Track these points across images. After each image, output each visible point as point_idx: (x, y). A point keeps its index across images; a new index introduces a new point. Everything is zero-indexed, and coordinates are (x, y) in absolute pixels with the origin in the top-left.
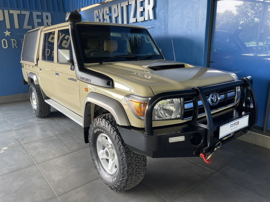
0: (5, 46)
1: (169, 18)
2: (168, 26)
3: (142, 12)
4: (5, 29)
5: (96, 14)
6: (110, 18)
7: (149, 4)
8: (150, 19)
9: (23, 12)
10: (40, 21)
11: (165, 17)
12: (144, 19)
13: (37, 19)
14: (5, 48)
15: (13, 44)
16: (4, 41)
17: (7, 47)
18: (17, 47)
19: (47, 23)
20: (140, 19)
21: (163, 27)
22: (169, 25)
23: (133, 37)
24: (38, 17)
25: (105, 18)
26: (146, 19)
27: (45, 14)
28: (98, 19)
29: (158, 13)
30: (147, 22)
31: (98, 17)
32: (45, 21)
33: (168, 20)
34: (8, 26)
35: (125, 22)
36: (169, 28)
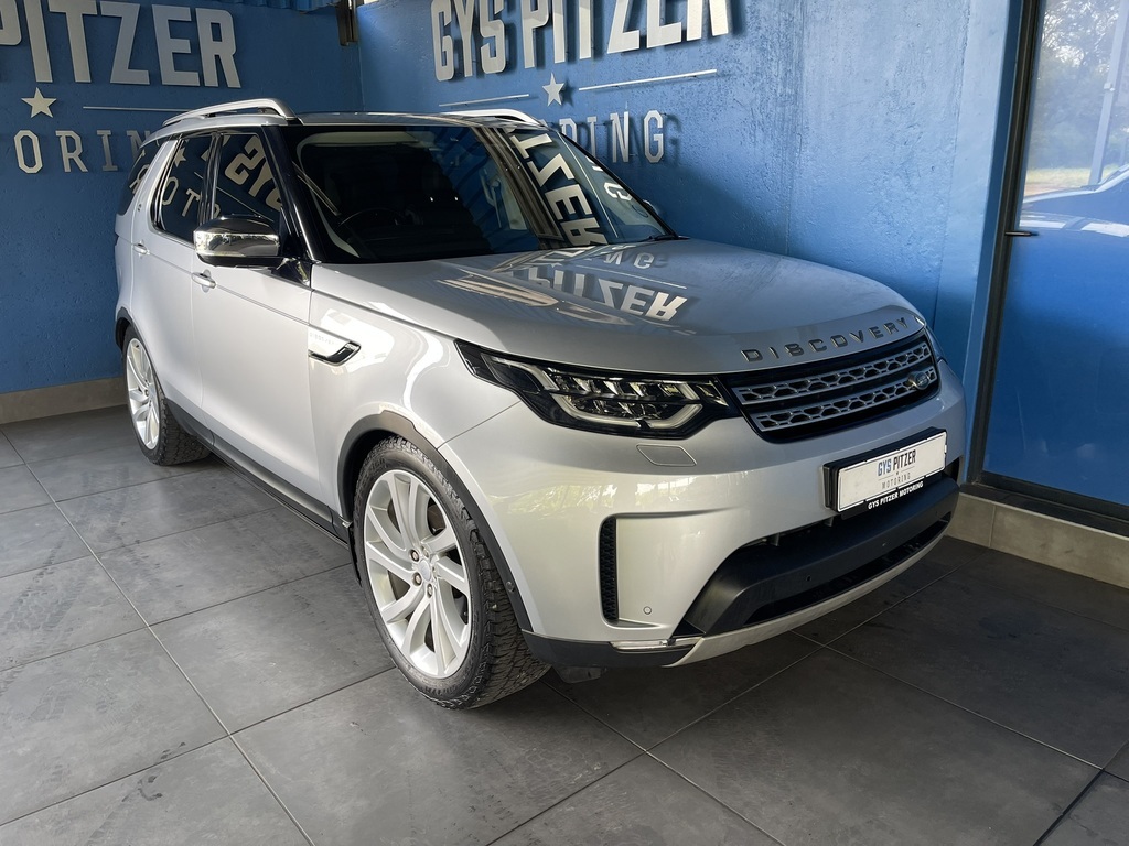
0: (30, 162)
1: (811, 27)
2: (800, 67)
4: (31, 87)
5: (442, 15)
6: (511, 32)
8: (714, 34)
9: (109, 9)
10: (184, 46)
11: (789, 23)
12: (684, 33)
13: (173, 36)
14: (29, 170)
15: (66, 156)
16: (26, 141)
17: (39, 165)
18: (84, 169)
19: (217, 57)
20: (661, 35)
21: (776, 70)
22: (809, 65)
23: (621, 118)
24: (177, 28)
25: (485, 31)
26: (695, 33)
27: (206, 17)
28: (448, 41)
29: (750, 8)
30: (693, 49)
31: (446, 30)
32: (208, 48)
33: (801, 37)
34: (43, 73)
35: (585, 50)
36: (805, 74)
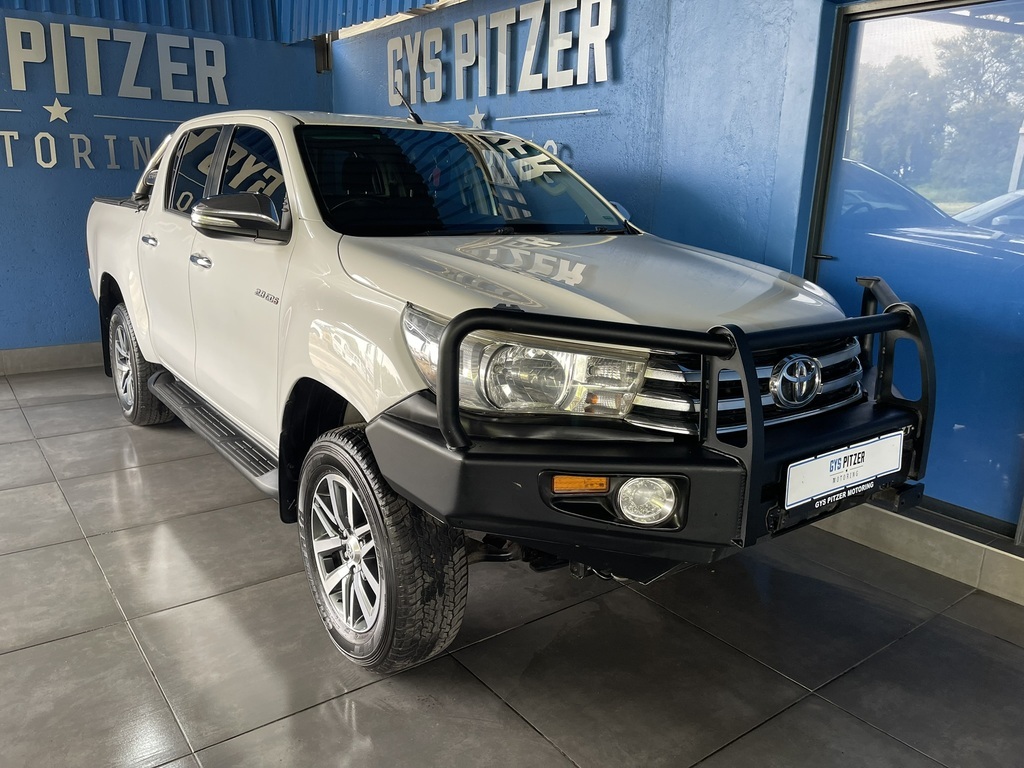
0: (47, 159)
1: (669, 80)
2: (663, 112)
3: (567, 52)
4: (51, 97)
5: (395, 52)
6: (447, 68)
7: (596, 21)
8: (597, 81)
9: (121, 35)
10: (182, 69)
11: (654, 75)
12: (575, 78)
13: (172, 61)
15: (77, 154)
16: (44, 141)
17: (54, 161)
18: (92, 166)
19: (210, 79)
20: (559, 78)
21: (644, 113)
22: (669, 108)
24: (176, 54)
25: (427, 69)
26: (582, 79)
27: (202, 45)
28: (399, 73)
29: (626, 61)
30: (583, 92)
31: (399, 65)
32: (203, 71)
33: (663, 87)
34: (62, 85)
35: (502, 88)
36: (666, 117)
